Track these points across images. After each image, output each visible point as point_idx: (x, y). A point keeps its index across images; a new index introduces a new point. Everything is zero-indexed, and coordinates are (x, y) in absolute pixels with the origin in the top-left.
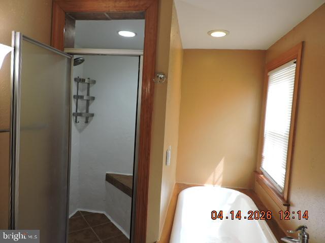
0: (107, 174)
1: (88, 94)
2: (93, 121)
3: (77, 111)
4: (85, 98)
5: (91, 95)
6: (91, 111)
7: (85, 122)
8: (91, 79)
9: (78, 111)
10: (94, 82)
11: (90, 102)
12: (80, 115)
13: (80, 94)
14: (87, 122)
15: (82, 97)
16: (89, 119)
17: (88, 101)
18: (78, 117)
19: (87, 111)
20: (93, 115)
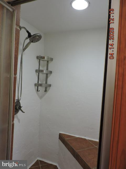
0: (60, 133)
1: (47, 69)
2: (51, 90)
3: (38, 82)
4: (44, 72)
5: (49, 69)
6: (49, 82)
7: (45, 91)
8: (49, 57)
9: (40, 82)
10: (52, 59)
11: (48, 75)
12: (41, 85)
13: (41, 69)
14: (46, 91)
15: (42, 71)
16: (48, 88)
17: (47, 74)
18: (39, 87)
19: (46, 83)
20: (50, 86)
